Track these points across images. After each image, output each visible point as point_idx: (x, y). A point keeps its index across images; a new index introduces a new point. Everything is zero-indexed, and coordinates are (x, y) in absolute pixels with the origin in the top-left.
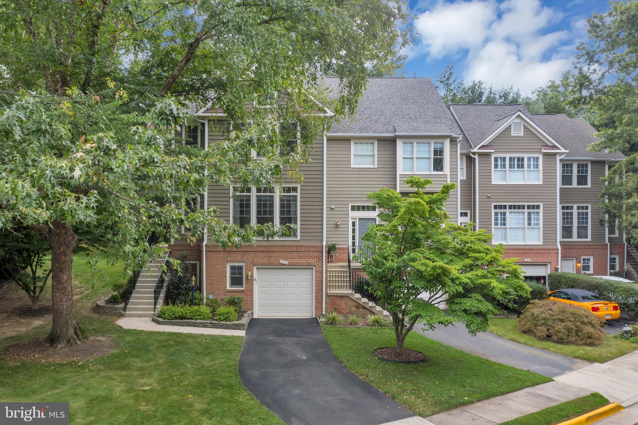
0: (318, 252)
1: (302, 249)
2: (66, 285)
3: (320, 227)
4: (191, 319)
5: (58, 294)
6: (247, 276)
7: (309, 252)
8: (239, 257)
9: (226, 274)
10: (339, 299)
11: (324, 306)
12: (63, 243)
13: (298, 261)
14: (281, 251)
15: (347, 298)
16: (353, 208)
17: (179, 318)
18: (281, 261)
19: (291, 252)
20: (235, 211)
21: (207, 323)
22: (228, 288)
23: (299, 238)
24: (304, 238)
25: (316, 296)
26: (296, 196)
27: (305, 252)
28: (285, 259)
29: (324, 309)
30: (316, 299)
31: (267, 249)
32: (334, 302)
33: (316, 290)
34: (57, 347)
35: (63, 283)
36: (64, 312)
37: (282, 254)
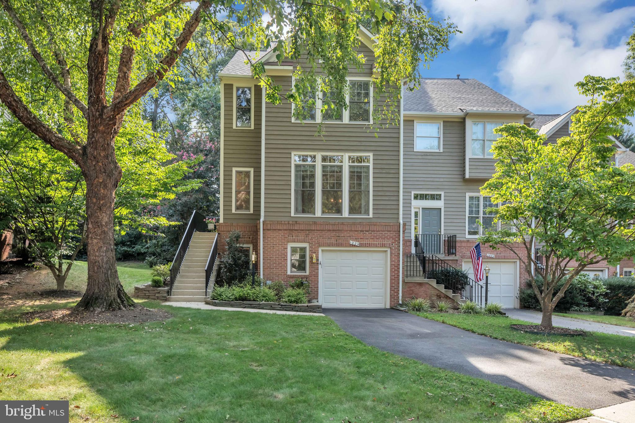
0: (394, 231)
1: (375, 228)
2: (106, 229)
3: (395, 203)
4: (254, 300)
5: (95, 241)
6: (311, 258)
7: (384, 231)
8: (301, 236)
9: (287, 256)
10: (418, 287)
11: (400, 295)
12: (103, 170)
13: (371, 242)
14: (351, 230)
15: (427, 286)
16: (416, 197)
17: (239, 300)
18: (351, 242)
19: (363, 231)
20: (296, 184)
21: (275, 304)
22: (289, 273)
23: (371, 216)
24: (377, 216)
25: (391, 283)
26: (368, 167)
27: (378, 231)
28: (356, 239)
29: (400, 298)
30: (391, 286)
31: (335, 228)
32: (412, 290)
33: (391, 276)
34: (94, 310)
35: (102, 225)
36: (104, 266)
37: (351, 233)
